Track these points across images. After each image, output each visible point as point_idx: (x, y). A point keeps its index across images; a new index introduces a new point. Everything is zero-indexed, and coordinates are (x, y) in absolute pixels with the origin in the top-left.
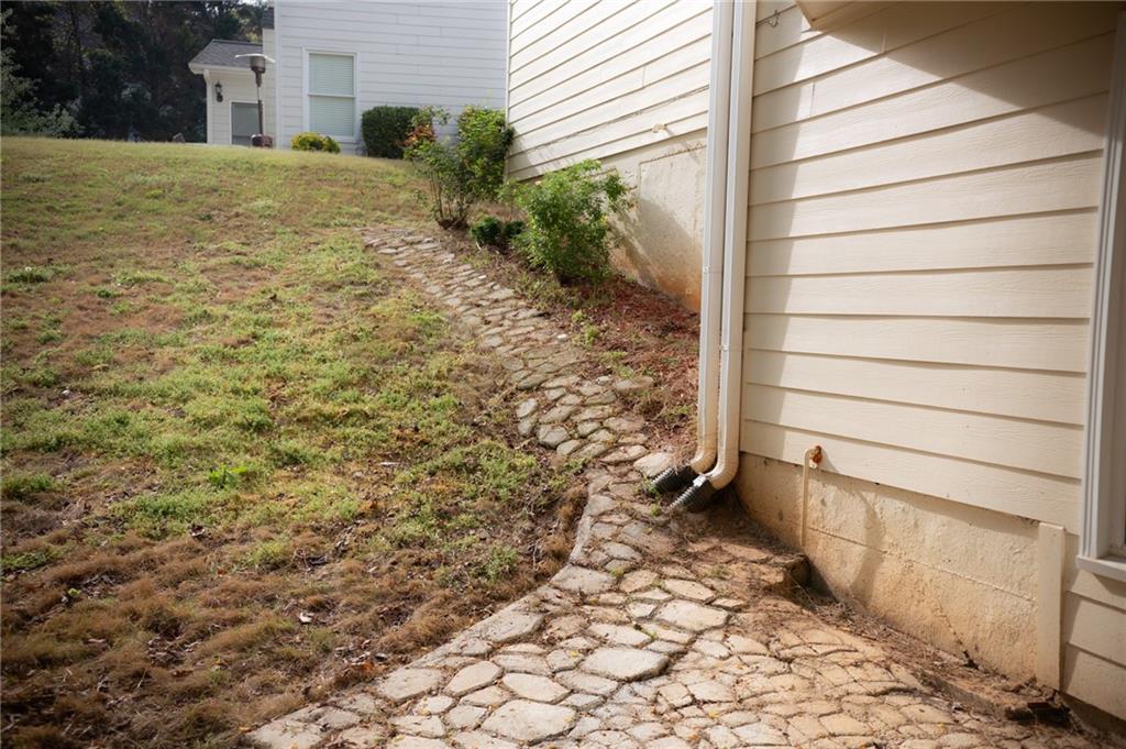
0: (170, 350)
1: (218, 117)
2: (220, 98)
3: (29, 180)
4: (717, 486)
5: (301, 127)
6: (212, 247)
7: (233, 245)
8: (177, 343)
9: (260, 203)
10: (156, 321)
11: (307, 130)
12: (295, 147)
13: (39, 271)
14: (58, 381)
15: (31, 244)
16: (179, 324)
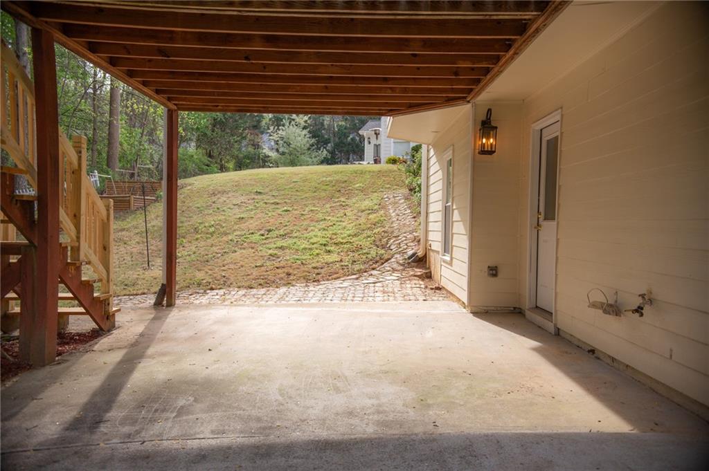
0: (312, 228)
1: (369, 151)
2: (369, 143)
3: (294, 182)
4: (420, 256)
5: (390, 154)
6: (337, 200)
7: (343, 199)
8: (314, 226)
9: (358, 185)
10: (312, 221)
11: (392, 155)
12: (387, 162)
13: (289, 209)
14: (285, 235)
15: (289, 201)
16: (317, 221)
